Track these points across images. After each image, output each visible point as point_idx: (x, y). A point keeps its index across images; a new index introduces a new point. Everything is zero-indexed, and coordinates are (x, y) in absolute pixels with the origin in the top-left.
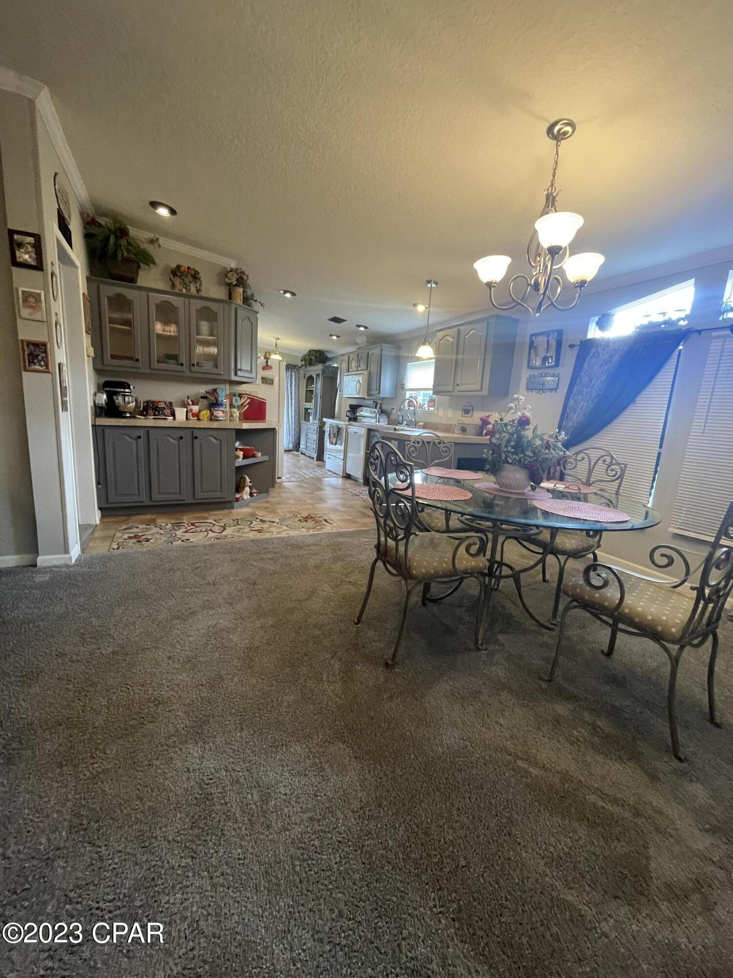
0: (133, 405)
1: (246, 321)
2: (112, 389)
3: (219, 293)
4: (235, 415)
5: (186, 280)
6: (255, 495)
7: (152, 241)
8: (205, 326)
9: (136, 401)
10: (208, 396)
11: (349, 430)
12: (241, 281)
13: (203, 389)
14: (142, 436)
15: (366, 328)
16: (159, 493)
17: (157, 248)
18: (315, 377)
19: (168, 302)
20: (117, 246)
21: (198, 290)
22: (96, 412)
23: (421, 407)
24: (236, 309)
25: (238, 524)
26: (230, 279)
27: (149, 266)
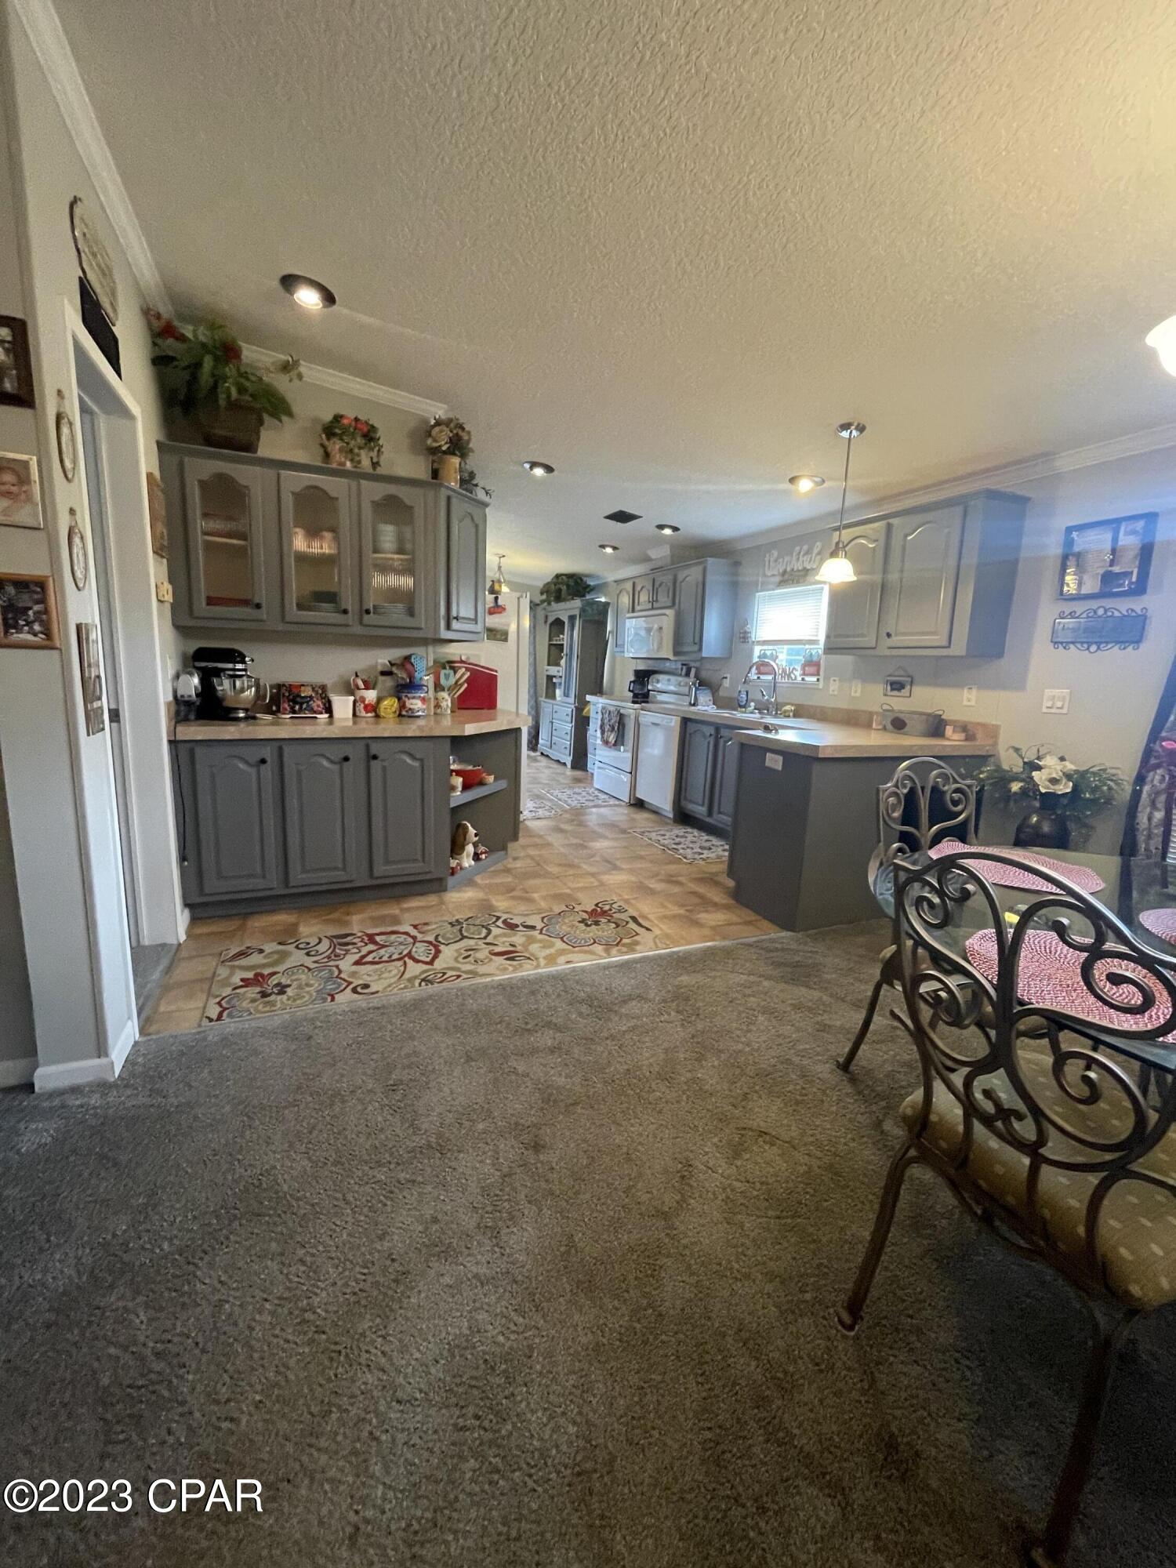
0: (250, 693)
1: (468, 521)
2: (211, 665)
3: (414, 467)
4: (444, 704)
5: (353, 443)
6: (483, 856)
7: (286, 368)
8: (388, 534)
9: (257, 686)
10: (394, 669)
11: (641, 719)
12: (458, 446)
13: (383, 657)
14: (269, 760)
15: (675, 529)
16: (304, 871)
17: (296, 381)
18: (566, 620)
19: (316, 487)
20: (217, 379)
21: (375, 465)
22: (177, 713)
23: (787, 674)
24: (449, 498)
25: (463, 937)
26: (435, 441)
27: (281, 421)
